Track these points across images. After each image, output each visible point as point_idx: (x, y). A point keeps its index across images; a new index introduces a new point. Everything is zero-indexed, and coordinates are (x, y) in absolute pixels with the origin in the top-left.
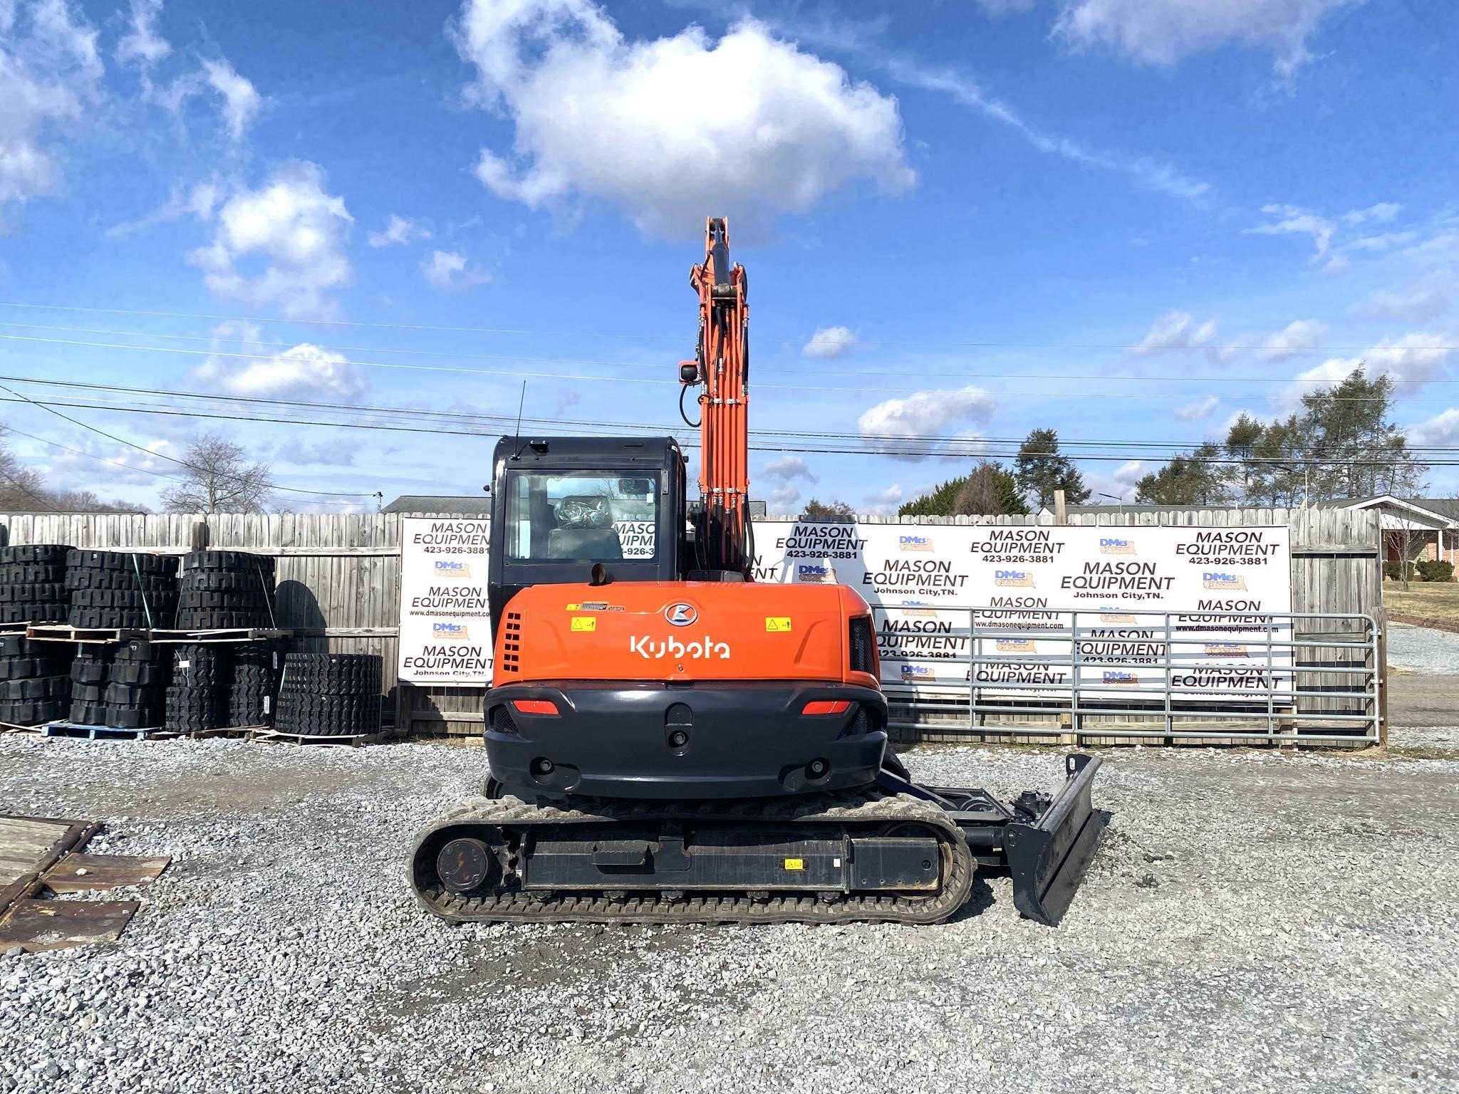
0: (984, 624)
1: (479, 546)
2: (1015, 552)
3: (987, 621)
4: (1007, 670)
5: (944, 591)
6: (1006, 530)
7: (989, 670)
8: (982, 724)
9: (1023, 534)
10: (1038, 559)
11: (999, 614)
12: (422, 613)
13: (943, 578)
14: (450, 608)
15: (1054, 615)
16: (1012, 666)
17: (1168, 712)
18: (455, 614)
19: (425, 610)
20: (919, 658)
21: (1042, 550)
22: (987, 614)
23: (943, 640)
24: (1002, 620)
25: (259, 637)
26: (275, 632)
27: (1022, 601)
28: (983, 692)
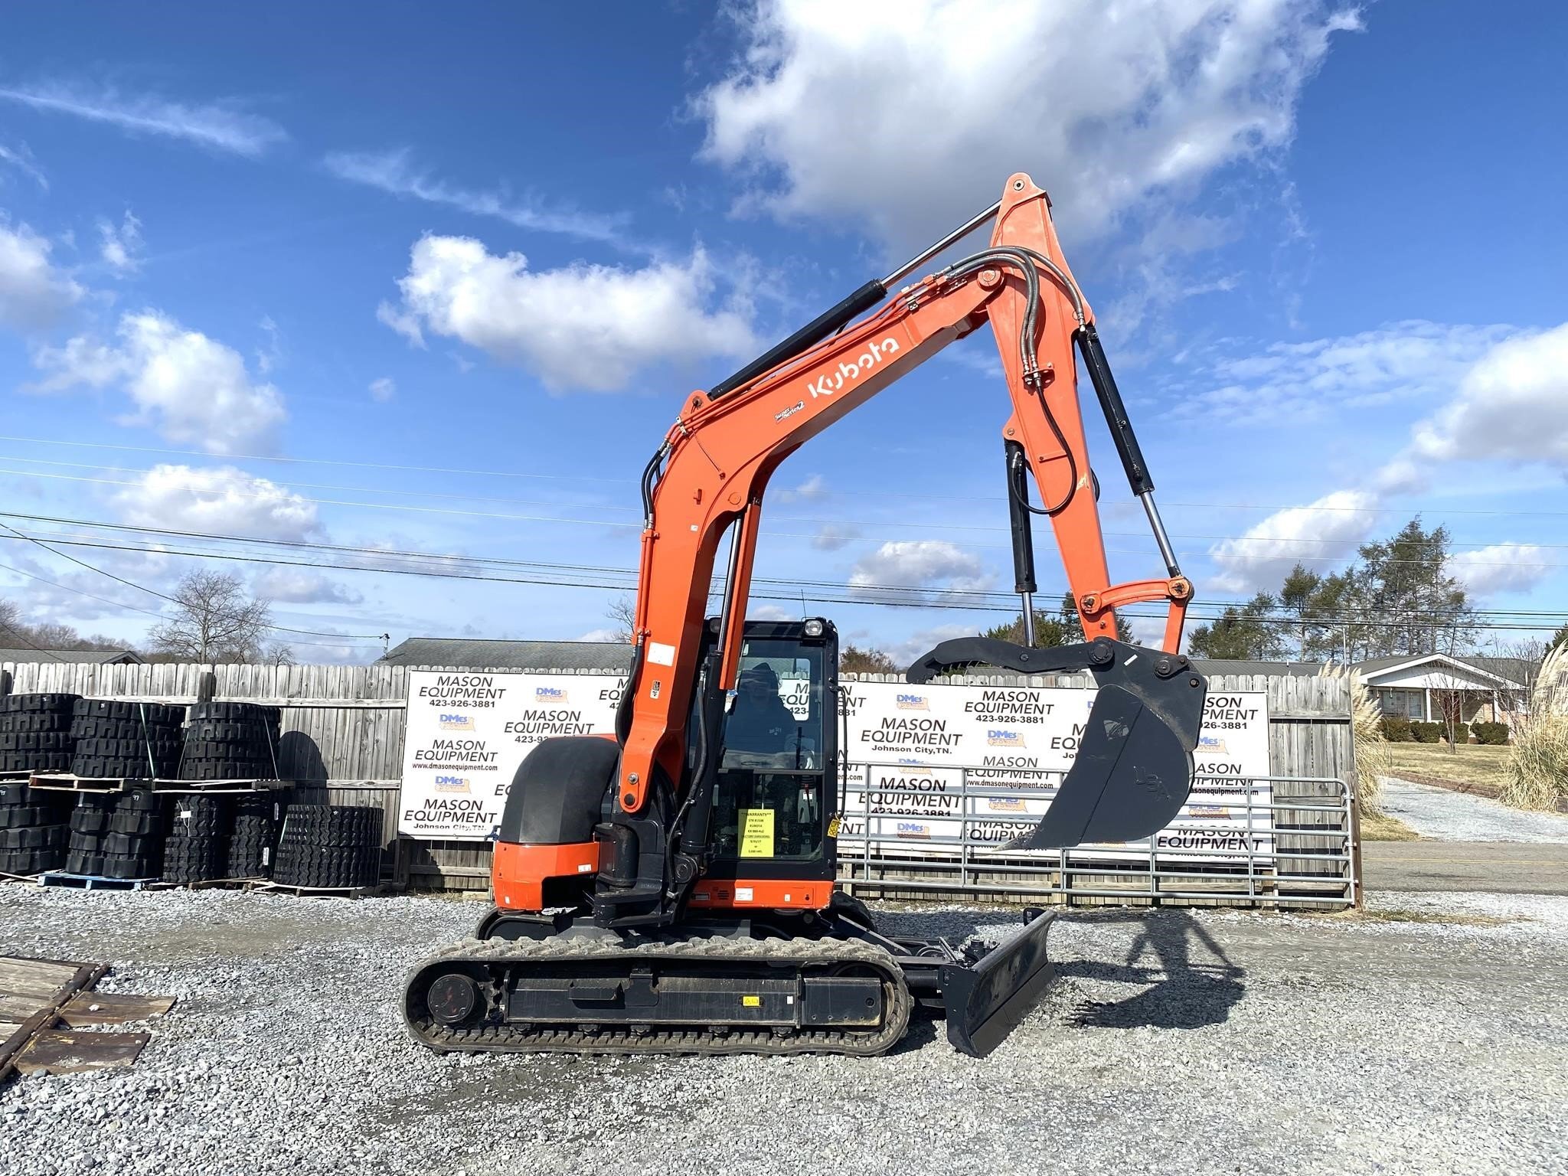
0: (977, 783)
1: (484, 700)
2: (1007, 712)
3: (981, 779)
4: (999, 828)
5: (939, 749)
6: (998, 691)
7: (982, 829)
8: (975, 883)
9: (1015, 695)
10: (1029, 720)
11: (991, 773)
12: (425, 766)
13: (938, 737)
14: (454, 761)
15: (1044, 775)
16: (1004, 825)
17: (1153, 872)
18: (458, 768)
19: (429, 762)
20: (915, 816)
21: (1032, 711)
22: (980, 772)
23: (938, 798)
24: (995, 779)
25: (262, 787)
26: (278, 782)
27: (1014, 761)
28: (977, 850)
